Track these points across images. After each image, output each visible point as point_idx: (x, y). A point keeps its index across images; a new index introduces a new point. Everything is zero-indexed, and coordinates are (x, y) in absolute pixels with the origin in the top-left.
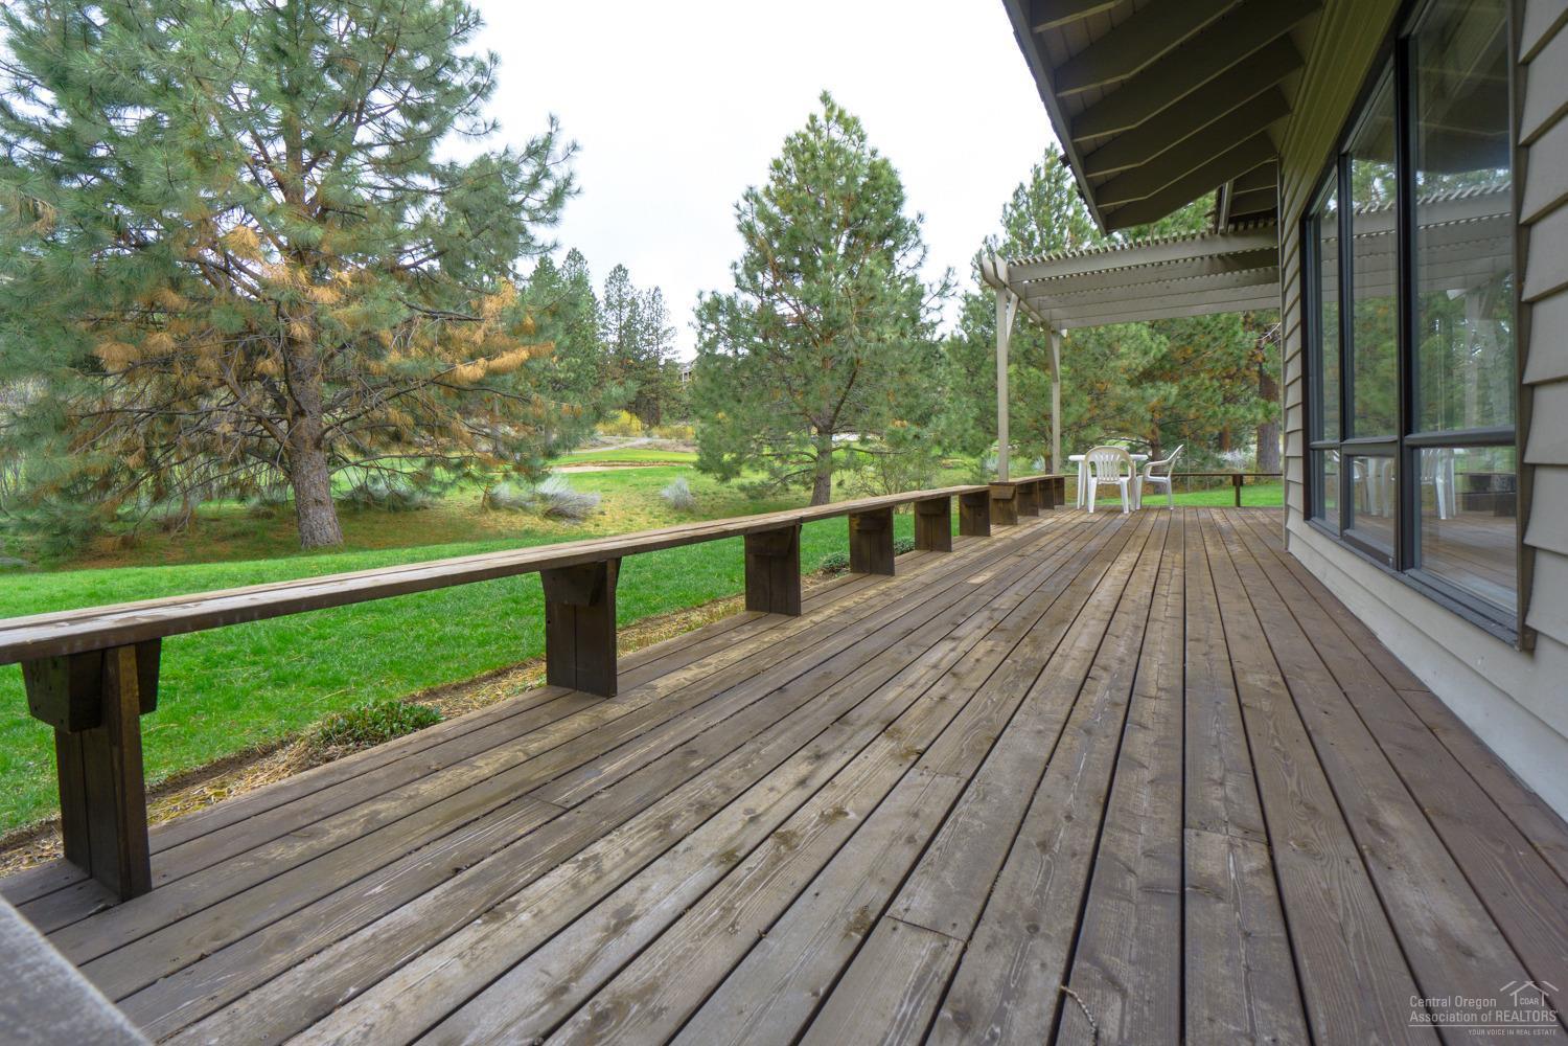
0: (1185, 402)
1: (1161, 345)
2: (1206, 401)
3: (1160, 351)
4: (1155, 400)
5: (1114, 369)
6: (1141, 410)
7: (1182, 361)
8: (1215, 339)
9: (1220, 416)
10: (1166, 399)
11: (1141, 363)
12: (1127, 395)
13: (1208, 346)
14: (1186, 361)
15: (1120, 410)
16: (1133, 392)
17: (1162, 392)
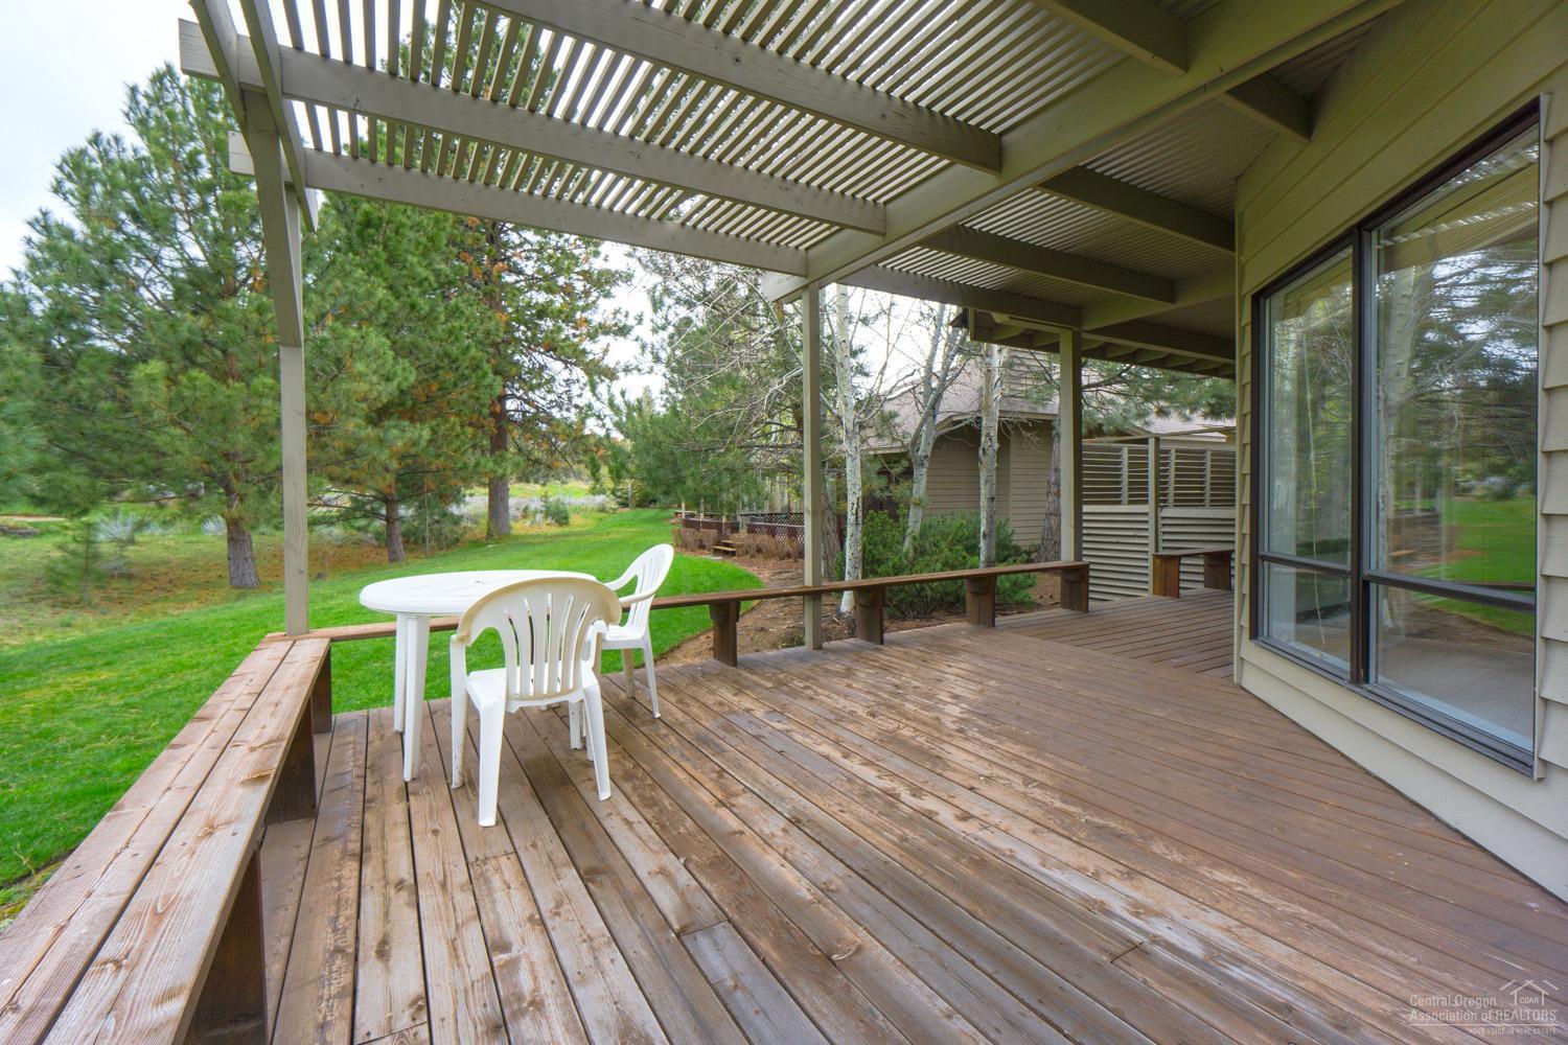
0: (432, 450)
1: (407, 374)
2: (455, 451)
3: (406, 379)
4: (400, 444)
5: (348, 395)
6: (384, 456)
7: (424, 399)
8: (464, 377)
9: (470, 469)
10: (415, 444)
11: (386, 392)
12: (363, 434)
13: (455, 385)
14: (429, 400)
15: (350, 453)
16: (370, 431)
17: (408, 435)
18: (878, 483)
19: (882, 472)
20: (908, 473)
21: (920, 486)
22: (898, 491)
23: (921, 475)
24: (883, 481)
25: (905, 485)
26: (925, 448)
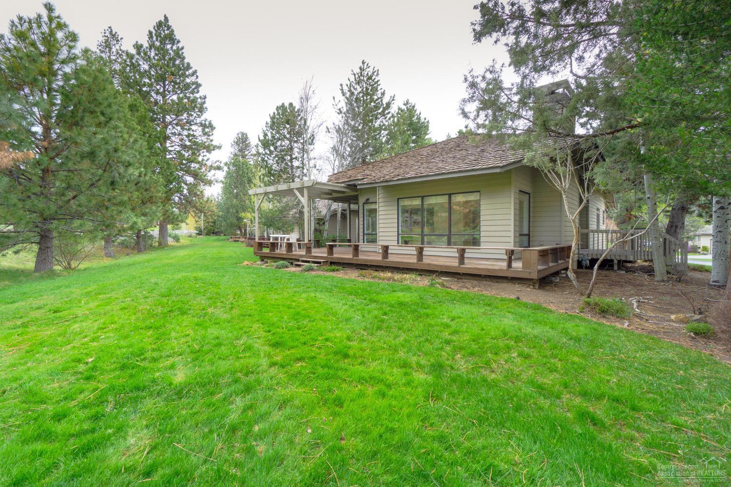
18: (317, 226)
19: (318, 223)
20: (324, 223)
21: (327, 226)
22: (321, 228)
23: (327, 224)
24: (318, 225)
25: (323, 226)
26: (328, 218)
